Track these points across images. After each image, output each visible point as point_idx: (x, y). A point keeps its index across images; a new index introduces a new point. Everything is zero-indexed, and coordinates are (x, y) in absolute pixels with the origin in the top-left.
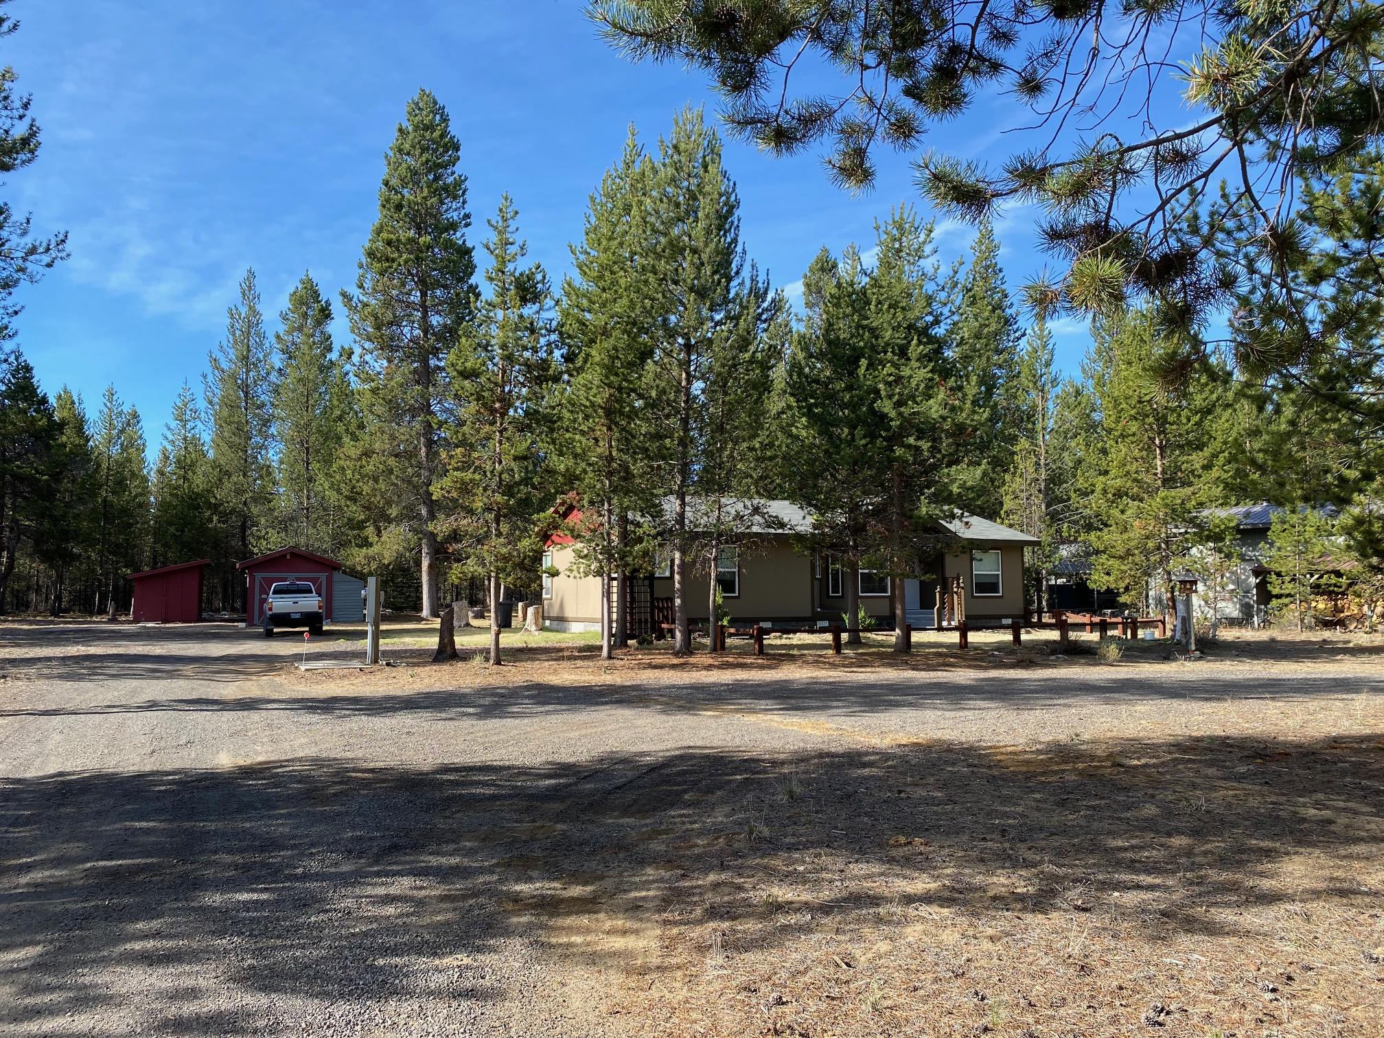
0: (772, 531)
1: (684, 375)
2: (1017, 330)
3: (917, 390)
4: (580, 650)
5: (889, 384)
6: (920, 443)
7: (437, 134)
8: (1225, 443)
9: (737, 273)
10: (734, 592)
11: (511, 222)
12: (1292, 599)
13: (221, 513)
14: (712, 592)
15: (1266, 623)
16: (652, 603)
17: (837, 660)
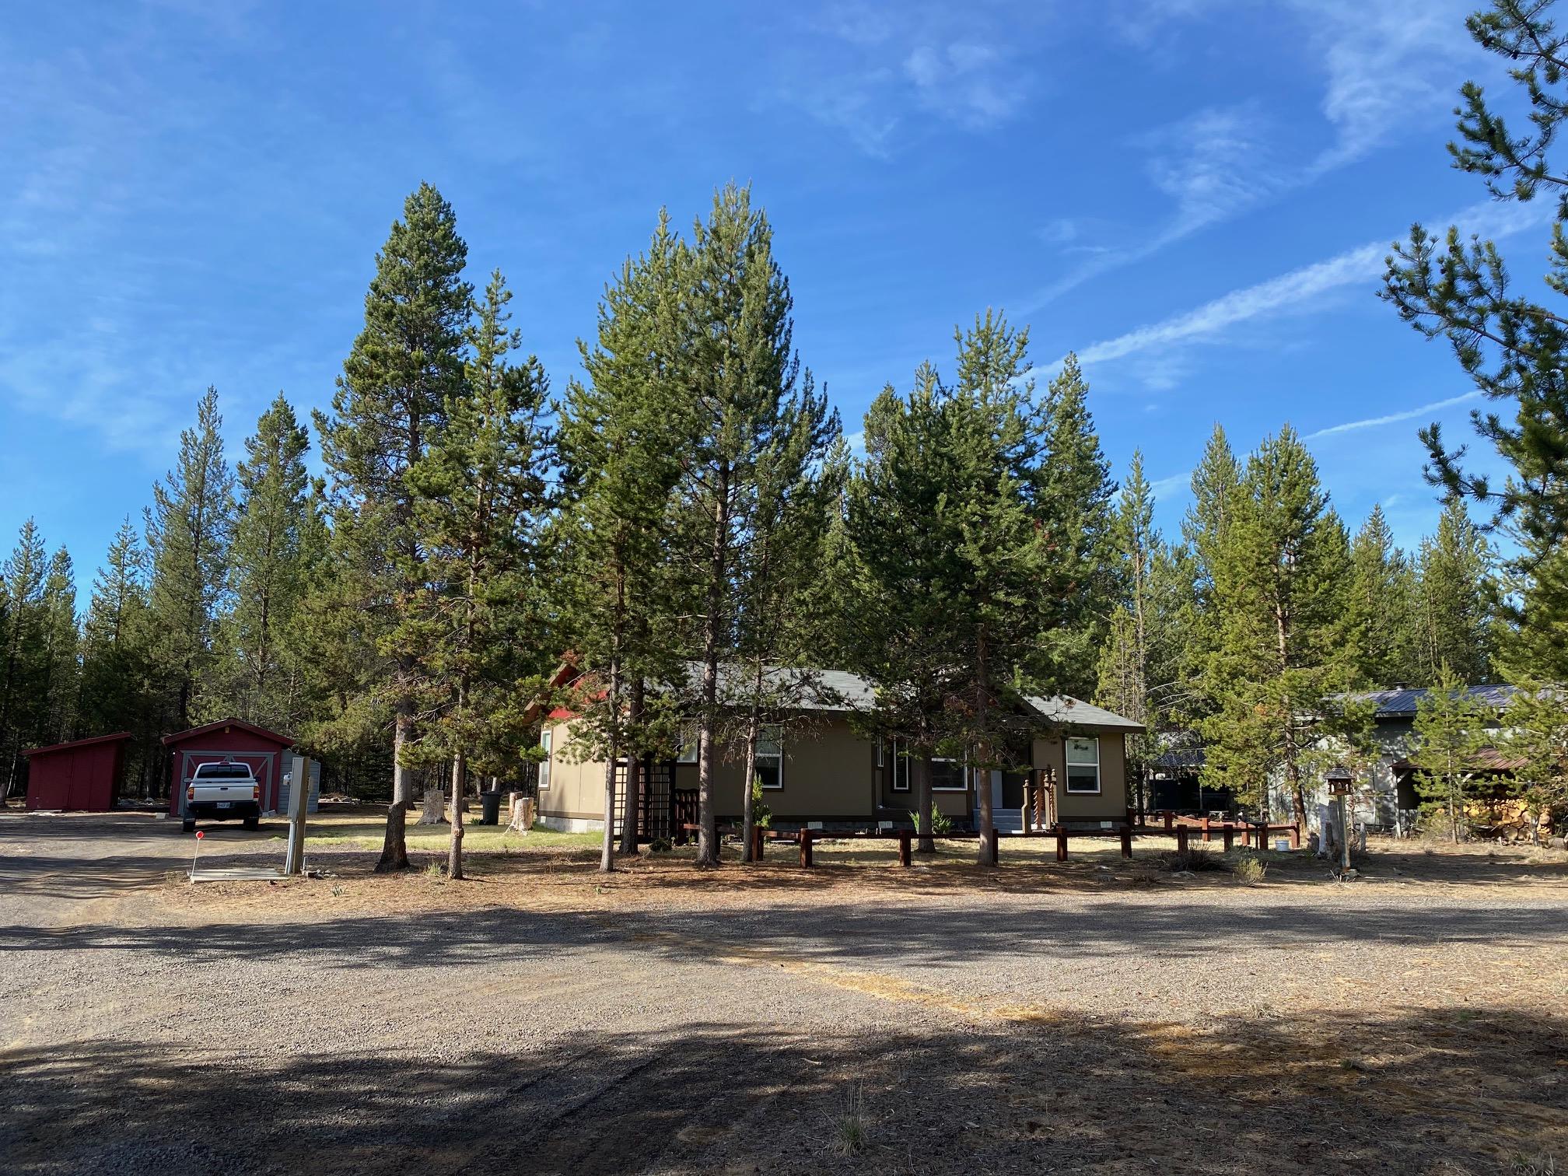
0: (827, 707)
1: (719, 508)
2: (1108, 483)
3: (1007, 534)
4: (575, 857)
5: (973, 525)
6: (1011, 599)
7: (439, 234)
8: (1360, 614)
9: (788, 386)
10: (777, 783)
11: (502, 306)
12: (1443, 803)
13: (154, 676)
14: (747, 783)
15: (1412, 833)
16: (672, 797)
17: (906, 875)
